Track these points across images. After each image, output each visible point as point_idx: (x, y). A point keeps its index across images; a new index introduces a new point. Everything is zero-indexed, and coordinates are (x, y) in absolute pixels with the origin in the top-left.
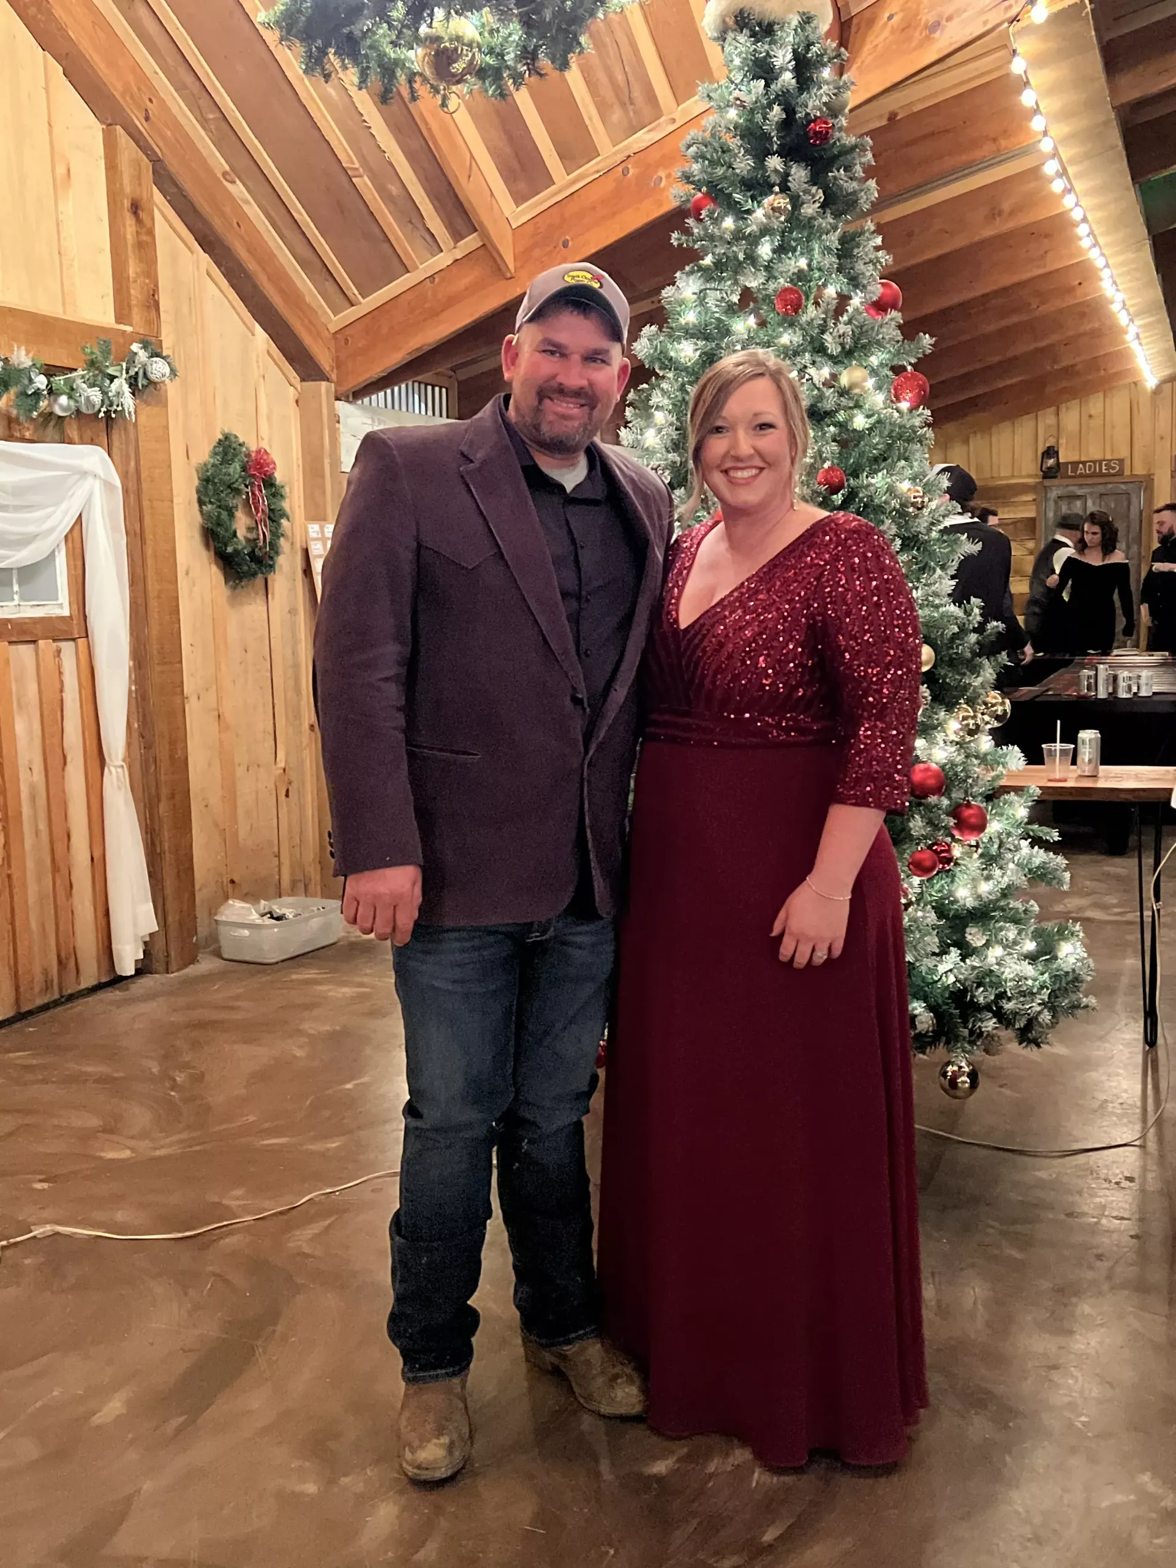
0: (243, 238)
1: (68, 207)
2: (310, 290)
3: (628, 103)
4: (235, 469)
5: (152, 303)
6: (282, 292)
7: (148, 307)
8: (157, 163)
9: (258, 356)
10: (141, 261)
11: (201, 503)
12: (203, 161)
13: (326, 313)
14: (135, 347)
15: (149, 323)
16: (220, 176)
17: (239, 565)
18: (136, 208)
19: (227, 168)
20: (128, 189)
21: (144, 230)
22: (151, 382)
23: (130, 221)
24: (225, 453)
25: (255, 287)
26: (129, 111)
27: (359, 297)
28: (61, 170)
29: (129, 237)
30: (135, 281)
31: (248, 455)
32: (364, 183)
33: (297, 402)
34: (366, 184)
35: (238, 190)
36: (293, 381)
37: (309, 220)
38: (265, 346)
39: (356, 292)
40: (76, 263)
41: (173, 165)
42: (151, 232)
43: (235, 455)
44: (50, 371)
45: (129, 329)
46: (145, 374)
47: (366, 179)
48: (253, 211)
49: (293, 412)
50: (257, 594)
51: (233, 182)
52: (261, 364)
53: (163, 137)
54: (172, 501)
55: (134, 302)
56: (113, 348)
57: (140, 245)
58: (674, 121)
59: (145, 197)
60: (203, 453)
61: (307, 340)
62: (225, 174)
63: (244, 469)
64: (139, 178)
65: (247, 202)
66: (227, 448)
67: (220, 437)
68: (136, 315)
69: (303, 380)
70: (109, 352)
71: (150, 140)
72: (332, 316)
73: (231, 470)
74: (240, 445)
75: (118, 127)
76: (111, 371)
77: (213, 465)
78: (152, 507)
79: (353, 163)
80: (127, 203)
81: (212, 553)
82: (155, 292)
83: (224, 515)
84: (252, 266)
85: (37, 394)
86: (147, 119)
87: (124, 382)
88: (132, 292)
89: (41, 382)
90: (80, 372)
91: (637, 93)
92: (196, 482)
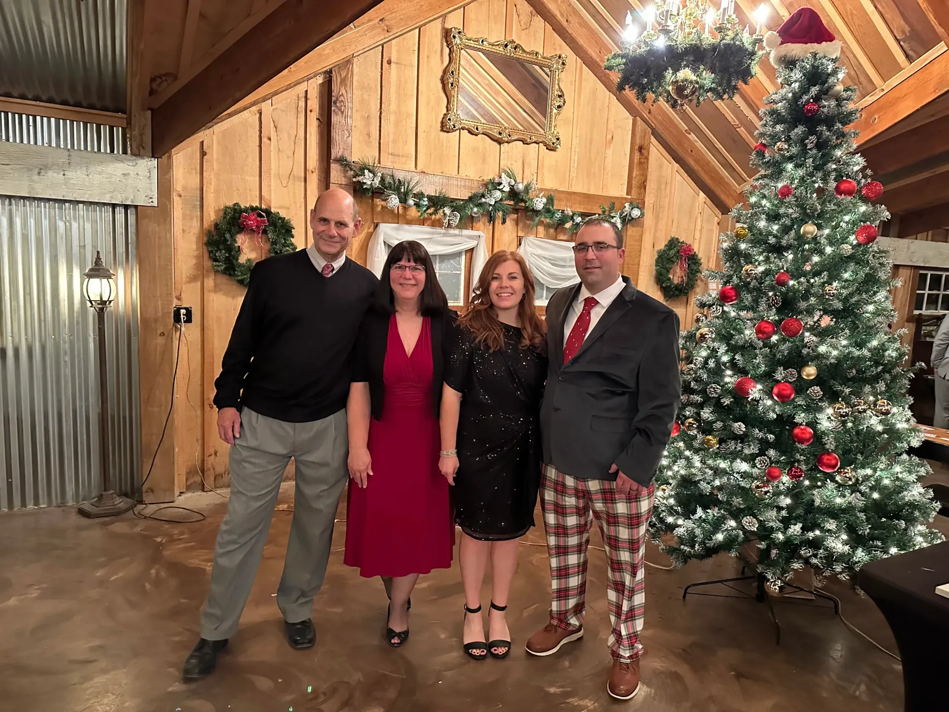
0: (692, 156)
1: (610, 152)
2: (726, 176)
3: (859, 84)
4: (672, 252)
5: (643, 186)
6: (712, 178)
7: (640, 188)
8: (653, 129)
9: (699, 204)
10: (640, 169)
11: (656, 266)
12: (676, 126)
13: (735, 185)
14: (627, 205)
15: (639, 194)
16: (684, 131)
17: (669, 291)
18: (640, 149)
19: (687, 128)
20: (638, 142)
21: (643, 157)
22: (633, 218)
23: (637, 155)
24: (671, 245)
25: (698, 176)
26: (641, 111)
27: (748, 178)
28: (609, 137)
29: (635, 160)
30: (635, 178)
31: (681, 246)
32: (742, 131)
33: (718, 223)
34: (742, 130)
35: (692, 137)
36: (717, 214)
37: (722, 147)
38: (704, 200)
39: (746, 176)
40: (610, 173)
41: (660, 130)
42: (647, 158)
43: (675, 247)
44: (583, 215)
45: (629, 197)
46: (630, 215)
47: (742, 128)
48: (700, 145)
49: (716, 228)
50: (681, 304)
51: (690, 134)
52: (700, 208)
53: (656, 119)
54: (639, 265)
55: (633, 186)
56: (617, 205)
57: (640, 163)
58: (883, 90)
59: (646, 144)
60: (662, 245)
61: (723, 197)
62: (686, 131)
63: (678, 252)
64: (644, 136)
65: (697, 142)
66: (673, 243)
67: (669, 239)
68: (634, 191)
69: (722, 214)
70: (614, 207)
71: (650, 121)
72: (738, 187)
73: (670, 253)
74: (679, 242)
75: (638, 118)
76: (612, 215)
77: (664, 251)
78: (628, 268)
79: (735, 122)
80: (637, 147)
81: (659, 286)
82: (645, 181)
83: (664, 271)
84: (696, 167)
85: (578, 224)
86: (650, 113)
87: (619, 219)
88: (633, 182)
89: (578, 219)
90: (597, 215)
91: (862, 79)
92: (657, 257)
